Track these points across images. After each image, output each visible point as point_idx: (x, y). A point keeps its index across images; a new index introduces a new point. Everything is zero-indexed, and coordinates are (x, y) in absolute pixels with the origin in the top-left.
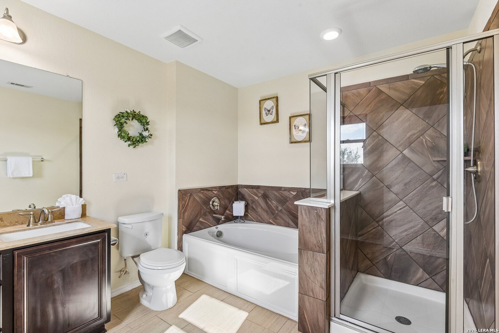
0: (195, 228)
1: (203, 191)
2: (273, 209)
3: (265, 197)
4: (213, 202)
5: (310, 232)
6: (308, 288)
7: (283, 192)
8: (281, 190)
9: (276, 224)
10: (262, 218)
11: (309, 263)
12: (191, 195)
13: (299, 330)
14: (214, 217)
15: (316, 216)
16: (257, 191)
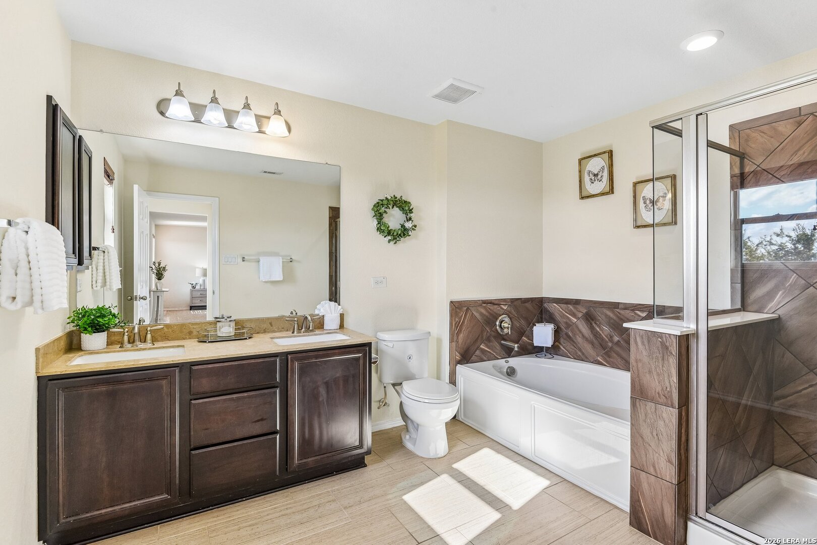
0: (474, 358)
1: (485, 305)
2: (603, 339)
3: (589, 318)
4: (501, 322)
5: (650, 372)
6: (646, 461)
7: (622, 312)
8: (618, 308)
9: (609, 364)
10: (583, 354)
11: (649, 420)
12: (468, 309)
13: (630, 524)
14: (502, 345)
15: (660, 347)
16: (575, 308)
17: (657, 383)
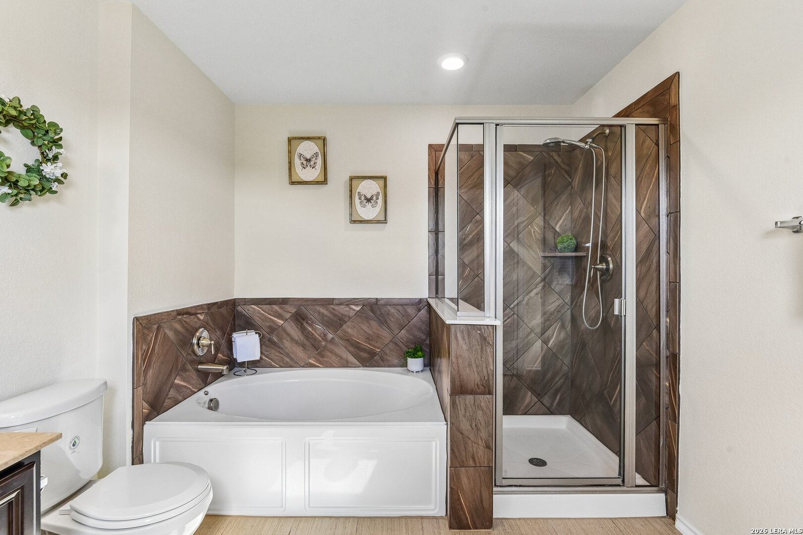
0: (167, 402)
1: (180, 317)
2: (315, 339)
3: (300, 318)
4: (199, 340)
5: (470, 365)
6: (466, 455)
7: (336, 308)
8: (333, 304)
9: (323, 364)
10: (292, 359)
11: (468, 414)
12: (158, 329)
13: (450, 528)
14: (198, 371)
15: (479, 339)
16: (281, 308)
17: (476, 375)
